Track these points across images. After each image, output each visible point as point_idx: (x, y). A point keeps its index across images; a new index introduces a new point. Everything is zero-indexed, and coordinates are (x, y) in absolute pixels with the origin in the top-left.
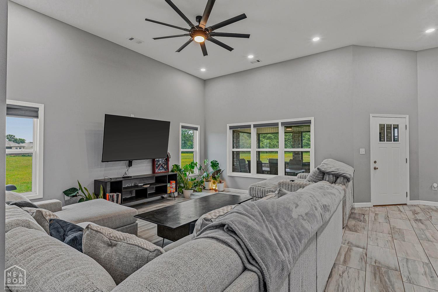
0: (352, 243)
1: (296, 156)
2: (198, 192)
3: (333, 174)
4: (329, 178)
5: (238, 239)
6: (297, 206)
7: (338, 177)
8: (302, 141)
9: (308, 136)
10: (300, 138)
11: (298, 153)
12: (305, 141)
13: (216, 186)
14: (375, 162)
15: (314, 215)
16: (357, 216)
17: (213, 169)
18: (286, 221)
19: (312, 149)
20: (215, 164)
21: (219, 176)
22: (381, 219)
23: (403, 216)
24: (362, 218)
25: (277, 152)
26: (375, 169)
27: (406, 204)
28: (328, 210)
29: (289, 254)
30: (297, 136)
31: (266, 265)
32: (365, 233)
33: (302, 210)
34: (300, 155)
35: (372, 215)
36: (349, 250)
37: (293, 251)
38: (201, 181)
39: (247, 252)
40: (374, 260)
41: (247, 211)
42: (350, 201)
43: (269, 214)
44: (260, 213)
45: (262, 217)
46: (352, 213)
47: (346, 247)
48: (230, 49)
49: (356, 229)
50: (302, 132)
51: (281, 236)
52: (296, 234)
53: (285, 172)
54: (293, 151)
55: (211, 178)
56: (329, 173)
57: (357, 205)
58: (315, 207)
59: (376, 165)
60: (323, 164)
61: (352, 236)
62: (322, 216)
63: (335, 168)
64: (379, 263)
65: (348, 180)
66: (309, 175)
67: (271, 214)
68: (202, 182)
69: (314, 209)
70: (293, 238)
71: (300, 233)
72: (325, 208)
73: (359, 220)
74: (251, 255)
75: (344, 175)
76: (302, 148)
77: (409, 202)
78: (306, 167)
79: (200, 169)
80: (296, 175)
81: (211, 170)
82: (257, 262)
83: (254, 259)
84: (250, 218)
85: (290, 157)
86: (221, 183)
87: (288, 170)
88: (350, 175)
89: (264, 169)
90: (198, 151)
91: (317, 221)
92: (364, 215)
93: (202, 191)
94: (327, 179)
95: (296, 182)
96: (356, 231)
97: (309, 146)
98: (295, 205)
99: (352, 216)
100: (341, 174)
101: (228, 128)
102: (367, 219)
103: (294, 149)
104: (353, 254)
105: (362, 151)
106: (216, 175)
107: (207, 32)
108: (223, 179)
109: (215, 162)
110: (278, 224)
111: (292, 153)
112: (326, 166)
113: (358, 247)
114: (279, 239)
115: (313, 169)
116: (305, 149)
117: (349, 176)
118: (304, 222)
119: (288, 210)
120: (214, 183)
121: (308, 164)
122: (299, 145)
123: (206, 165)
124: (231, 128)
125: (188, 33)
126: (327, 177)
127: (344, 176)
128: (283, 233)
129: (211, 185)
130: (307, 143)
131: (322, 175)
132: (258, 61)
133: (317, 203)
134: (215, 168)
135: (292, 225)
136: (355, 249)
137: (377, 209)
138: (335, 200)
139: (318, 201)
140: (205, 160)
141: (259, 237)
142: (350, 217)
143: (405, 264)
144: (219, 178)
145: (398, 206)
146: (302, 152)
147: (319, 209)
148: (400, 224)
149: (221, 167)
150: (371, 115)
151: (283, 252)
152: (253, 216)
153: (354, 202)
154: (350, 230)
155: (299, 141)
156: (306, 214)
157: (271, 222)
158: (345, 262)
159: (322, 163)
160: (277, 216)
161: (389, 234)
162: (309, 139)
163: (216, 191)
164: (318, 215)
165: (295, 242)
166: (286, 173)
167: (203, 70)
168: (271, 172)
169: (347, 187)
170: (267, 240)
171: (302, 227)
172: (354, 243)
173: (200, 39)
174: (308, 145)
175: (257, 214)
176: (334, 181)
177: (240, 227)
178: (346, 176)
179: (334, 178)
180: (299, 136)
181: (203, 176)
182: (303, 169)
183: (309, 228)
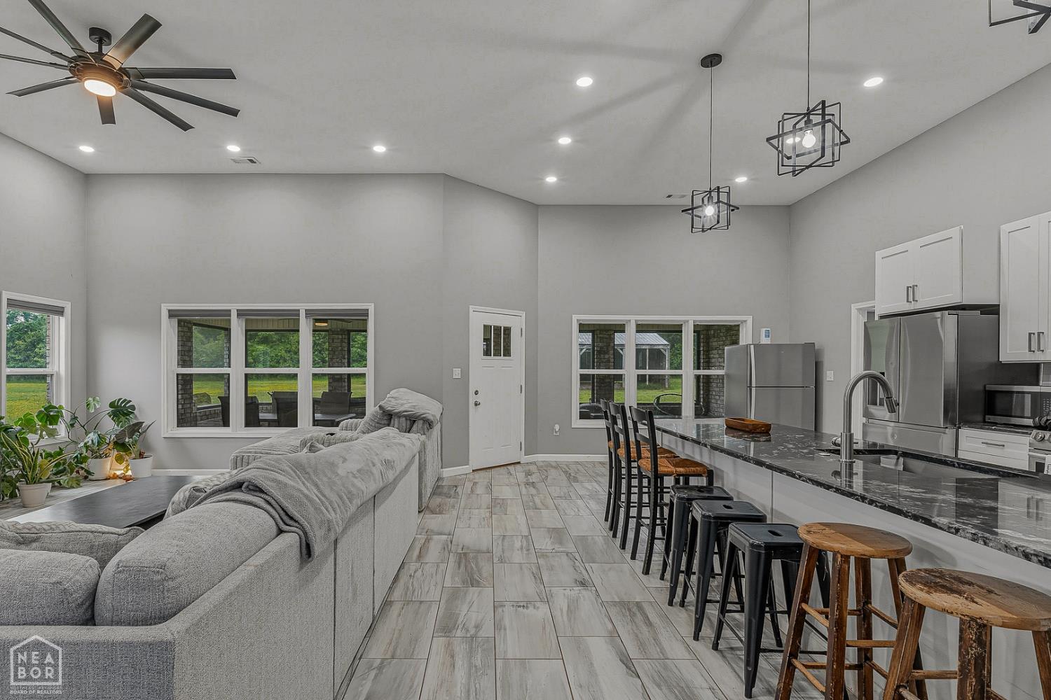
0: (432, 531)
1: (335, 384)
2: (69, 488)
3: (405, 416)
4: (399, 422)
5: (266, 497)
6: (345, 460)
7: (415, 421)
8: (349, 351)
9: (362, 339)
10: (345, 345)
11: (341, 378)
12: (355, 349)
13: (127, 467)
14: (476, 393)
15: (371, 472)
16: (445, 490)
17: (118, 422)
18: (330, 478)
19: (369, 370)
20: (121, 410)
21: (136, 441)
22: (480, 490)
23: (512, 480)
24: (452, 492)
25: (296, 375)
26: (476, 405)
27: (519, 463)
28: (392, 467)
29: (336, 514)
30: (338, 339)
31: (308, 523)
32: (455, 513)
33: (352, 466)
34: (345, 382)
35: (468, 485)
36: (428, 540)
37: (341, 512)
38: (77, 457)
39: (282, 512)
40: (461, 547)
41: (271, 466)
42: (434, 465)
43: (304, 469)
44: (291, 468)
45: (295, 472)
46: (438, 487)
47: (422, 538)
48: (185, 126)
49: (442, 509)
50: (349, 331)
51: (324, 496)
52: (344, 493)
53: (314, 421)
54: (328, 374)
55: (111, 446)
56: (399, 415)
57: (448, 472)
58: (373, 463)
59: (479, 398)
60: (390, 399)
61: (433, 521)
62: (382, 475)
63: (409, 405)
64: (468, 548)
65: (429, 424)
66: (361, 422)
67: (308, 470)
68: (80, 460)
69: (371, 465)
70: (341, 498)
71: (350, 492)
72: (388, 464)
73: (447, 497)
74: (287, 514)
75: (424, 416)
76: (349, 366)
77: (524, 459)
78: (358, 407)
79: (72, 425)
80: (337, 425)
81: (110, 427)
82: (296, 521)
83: (292, 518)
84: (280, 473)
85: (324, 386)
86: (143, 458)
87: (318, 416)
88: (434, 416)
89: (262, 416)
90: (66, 375)
91: (375, 480)
92: (456, 487)
93: (81, 484)
94: (396, 425)
95: (337, 436)
96: (441, 513)
97: (364, 362)
98: (341, 460)
99: (437, 491)
100: (419, 414)
101: (165, 314)
102: (460, 493)
103: (330, 368)
104: (432, 544)
105: (457, 373)
106: (129, 438)
107: (125, 78)
108: (149, 448)
109: (122, 402)
110: (319, 483)
111: (327, 377)
112: (393, 402)
113: (441, 534)
114: (323, 498)
115: (371, 409)
116: (355, 368)
117: (431, 418)
118: (355, 481)
119: (332, 465)
120: (119, 459)
121: (361, 403)
122: (343, 361)
123: (92, 411)
124: (172, 314)
125: (66, 63)
126: (395, 421)
127: (424, 418)
128: (327, 492)
129: (110, 466)
130: (358, 354)
131: (388, 417)
132: (252, 161)
133: (375, 457)
134: (123, 418)
135: (339, 482)
136: (436, 537)
137: (477, 475)
138: (404, 453)
139: (377, 454)
140: (90, 399)
141: (296, 494)
142: (433, 493)
143: (500, 542)
144: (138, 446)
145: (509, 467)
146: (349, 376)
147: (379, 465)
148: (505, 491)
149: (144, 415)
150: (471, 308)
151: (328, 512)
152: (284, 471)
153: (442, 468)
154: (433, 512)
155: (342, 350)
156: (359, 471)
157: (309, 479)
158: (420, 556)
159: (388, 395)
160: (315, 471)
161: (488, 508)
162: (364, 346)
163: (127, 480)
164: (376, 471)
165: (343, 503)
166: (316, 423)
167: (87, 149)
168: (279, 422)
169: (429, 438)
170: (307, 497)
171: (353, 485)
172: (436, 530)
173: (100, 88)
174: (362, 360)
175: (287, 468)
176: (408, 430)
177: (268, 483)
178: (429, 418)
179: (408, 422)
180: (342, 341)
181: (85, 444)
182: (352, 413)
183: (364, 488)
